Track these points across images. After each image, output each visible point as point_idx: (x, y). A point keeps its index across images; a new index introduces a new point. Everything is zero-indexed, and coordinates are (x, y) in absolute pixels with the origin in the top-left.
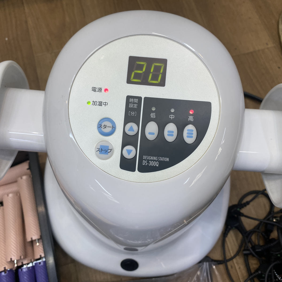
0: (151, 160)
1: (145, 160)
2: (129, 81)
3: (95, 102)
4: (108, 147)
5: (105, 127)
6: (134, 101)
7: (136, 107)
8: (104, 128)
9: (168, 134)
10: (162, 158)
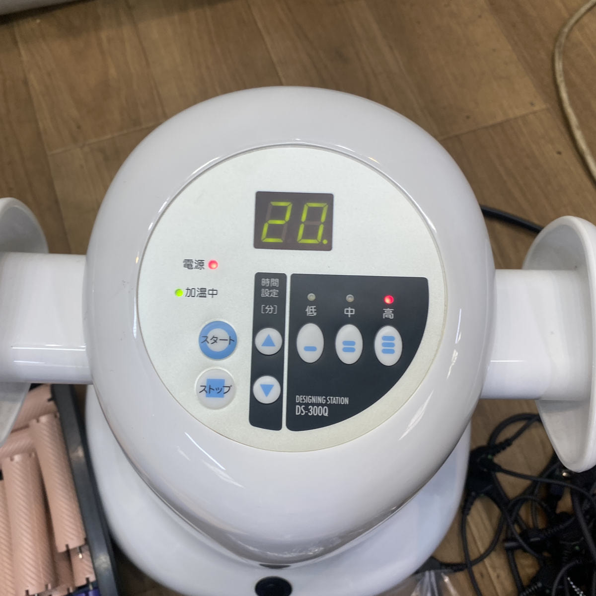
0: (313, 404)
1: (300, 404)
2: (259, 244)
3: (191, 290)
4: (223, 381)
5: (215, 340)
6: (270, 284)
7: (276, 295)
8: (212, 343)
9: (344, 348)
10: (334, 399)
